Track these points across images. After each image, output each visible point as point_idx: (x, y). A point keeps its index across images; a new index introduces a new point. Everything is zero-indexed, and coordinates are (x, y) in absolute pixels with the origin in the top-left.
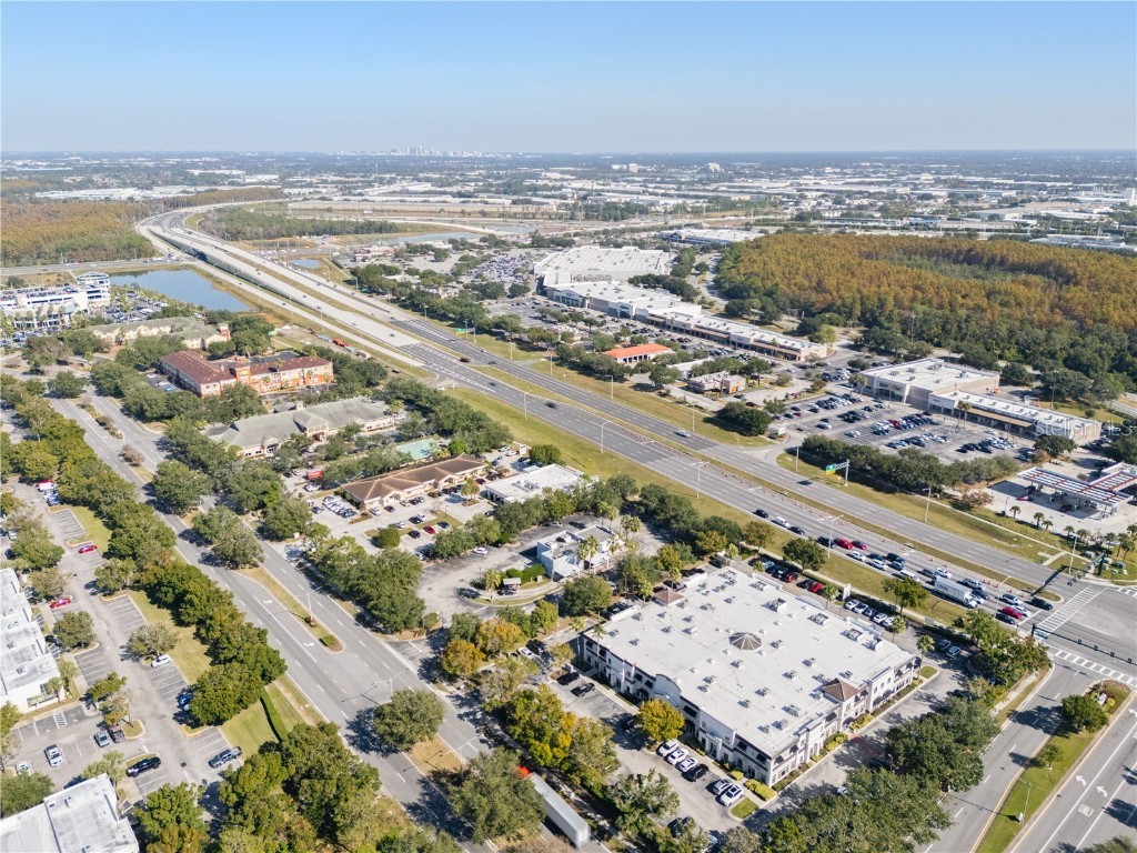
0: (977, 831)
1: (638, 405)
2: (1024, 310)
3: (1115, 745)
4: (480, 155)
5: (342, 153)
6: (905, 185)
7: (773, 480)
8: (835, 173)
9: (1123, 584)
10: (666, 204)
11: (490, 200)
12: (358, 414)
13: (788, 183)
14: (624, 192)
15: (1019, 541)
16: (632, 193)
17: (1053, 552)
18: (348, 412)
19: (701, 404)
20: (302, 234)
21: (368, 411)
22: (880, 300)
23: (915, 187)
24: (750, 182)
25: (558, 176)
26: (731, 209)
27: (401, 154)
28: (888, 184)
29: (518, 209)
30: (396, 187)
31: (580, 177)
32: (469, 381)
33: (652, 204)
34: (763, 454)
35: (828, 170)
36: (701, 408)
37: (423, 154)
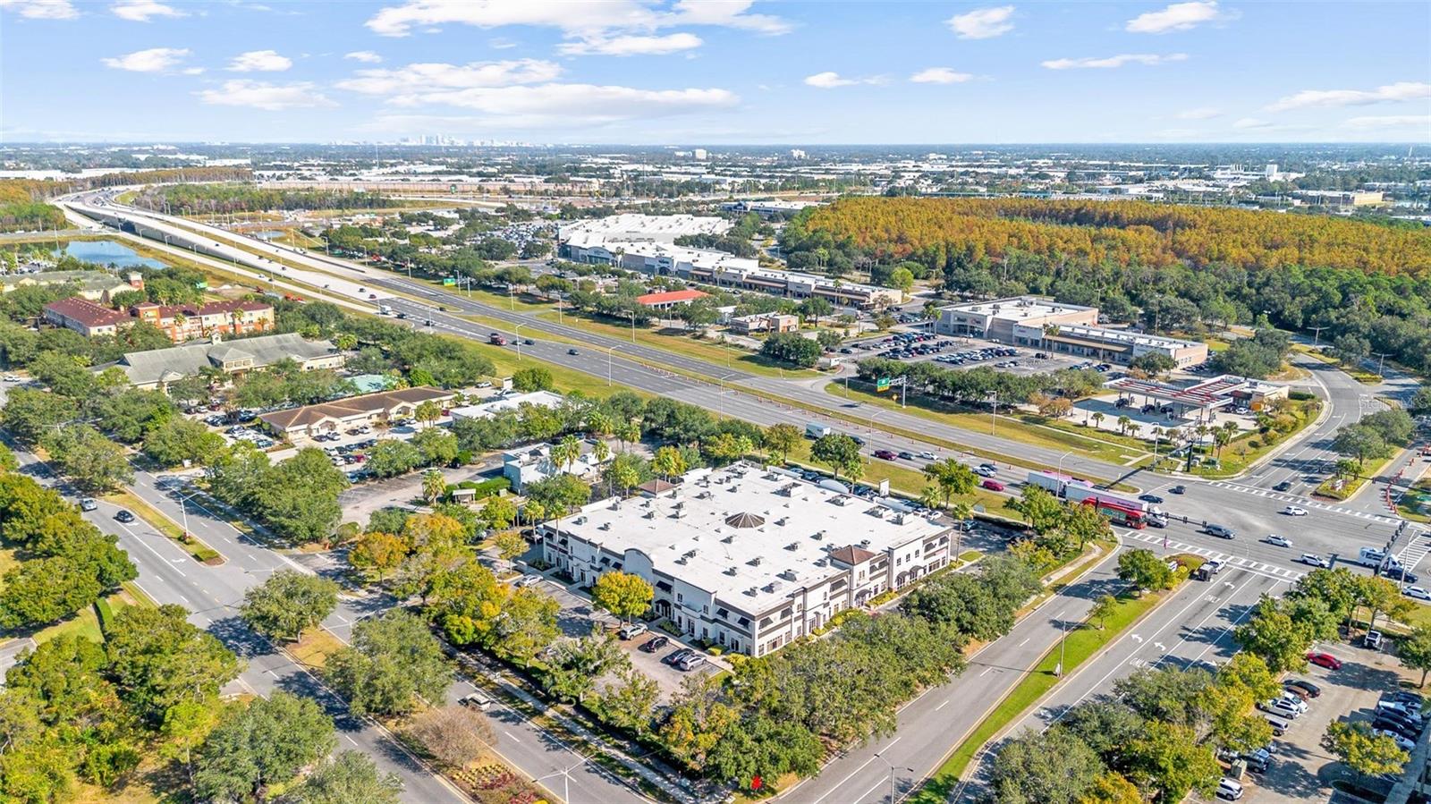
0: (1005, 687)
1: (667, 347)
2: (1133, 254)
3: (1182, 607)
4: (514, 145)
5: (339, 143)
6: (1018, 167)
7: (816, 404)
8: (940, 159)
9: (1216, 479)
10: (734, 182)
11: (516, 180)
12: (296, 351)
13: (884, 166)
14: (685, 173)
15: (1100, 447)
16: (694, 174)
17: (1136, 455)
18: (283, 348)
19: (741, 343)
20: (267, 207)
21: (310, 348)
22: (969, 248)
23: (1031, 169)
24: (839, 166)
25: (607, 161)
26: (812, 187)
27: (414, 143)
28: (1000, 167)
29: (551, 187)
30: (401, 169)
31: (632, 161)
32: (453, 328)
33: (718, 182)
34: (810, 384)
35: (932, 156)
36: (742, 347)
37: (442, 144)
